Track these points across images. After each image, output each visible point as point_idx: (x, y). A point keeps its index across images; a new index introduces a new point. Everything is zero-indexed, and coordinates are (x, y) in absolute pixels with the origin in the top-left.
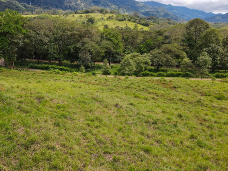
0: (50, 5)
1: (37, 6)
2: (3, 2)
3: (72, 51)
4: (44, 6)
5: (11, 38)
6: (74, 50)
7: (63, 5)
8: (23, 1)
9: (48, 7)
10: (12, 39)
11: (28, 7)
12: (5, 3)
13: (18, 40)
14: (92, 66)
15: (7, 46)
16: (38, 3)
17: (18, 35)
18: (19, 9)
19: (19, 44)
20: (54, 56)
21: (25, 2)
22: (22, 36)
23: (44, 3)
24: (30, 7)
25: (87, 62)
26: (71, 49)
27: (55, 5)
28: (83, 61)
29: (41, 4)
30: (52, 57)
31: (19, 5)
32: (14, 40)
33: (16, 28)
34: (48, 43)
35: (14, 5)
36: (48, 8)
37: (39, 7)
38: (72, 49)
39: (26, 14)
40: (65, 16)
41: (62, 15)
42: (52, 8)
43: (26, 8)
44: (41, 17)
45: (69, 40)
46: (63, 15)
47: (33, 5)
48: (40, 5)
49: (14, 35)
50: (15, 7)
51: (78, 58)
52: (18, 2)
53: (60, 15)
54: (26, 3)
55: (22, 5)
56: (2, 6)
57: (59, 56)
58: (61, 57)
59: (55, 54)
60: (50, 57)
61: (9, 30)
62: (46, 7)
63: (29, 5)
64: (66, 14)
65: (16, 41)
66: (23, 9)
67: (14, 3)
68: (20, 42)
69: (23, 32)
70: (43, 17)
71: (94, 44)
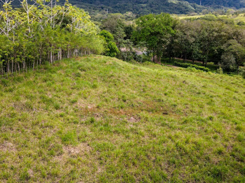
0: (223, 4)
1: (206, 6)
2: (174, 4)
3: (216, 52)
4: (215, 5)
5: (161, 37)
6: (218, 52)
7: (238, 3)
8: (193, 1)
9: (220, 6)
10: (161, 39)
11: (197, 7)
12: (176, 4)
13: (166, 39)
14: (233, 68)
15: (156, 44)
16: (209, 2)
17: (167, 35)
18: (188, 10)
19: (167, 43)
20: (198, 56)
21: (195, 2)
22: (170, 36)
23: (215, 2)
24: (199, 7)
25: (229, 65)
26: (214, 50)
27: (228, 3)
28: (225, 63)
29: (212, 3)
30: (196, 57)
31: (189, 5)
32: (162, 39)
33: (165, 29)
34: (193, 43)
35: (183, 6)
36: (218, 7)
37: (209, 7)
38: (216, 50)
39: (192, 15)
40: (234, 15)
41: (231, 15)
42: (223, 7)
43: (195, 8)
44: (205, 17)
45: (215, 42)
46: (233, 15)
47: (203, 5)
48: (210, 4)
49: (163, 35)
50: (184, 8)
51: (221, 59)
52: (188, 3)
53: (228, 15)
54: (197, 3)
55: (191, 5)
56: (172, 7)
57: (204, 56)
58: (205, 58)
59: (199, 54)
60: (194, 56)
61: (159, 30)
62: (217, 6)
63: (199, 5)
64: (236, 13)
65: (164, 40)
66: (192, 9)
67: (184, 4)
68: (167, 41)
69: (172, 32)
70: (207, 18)
71: (240, 46)
